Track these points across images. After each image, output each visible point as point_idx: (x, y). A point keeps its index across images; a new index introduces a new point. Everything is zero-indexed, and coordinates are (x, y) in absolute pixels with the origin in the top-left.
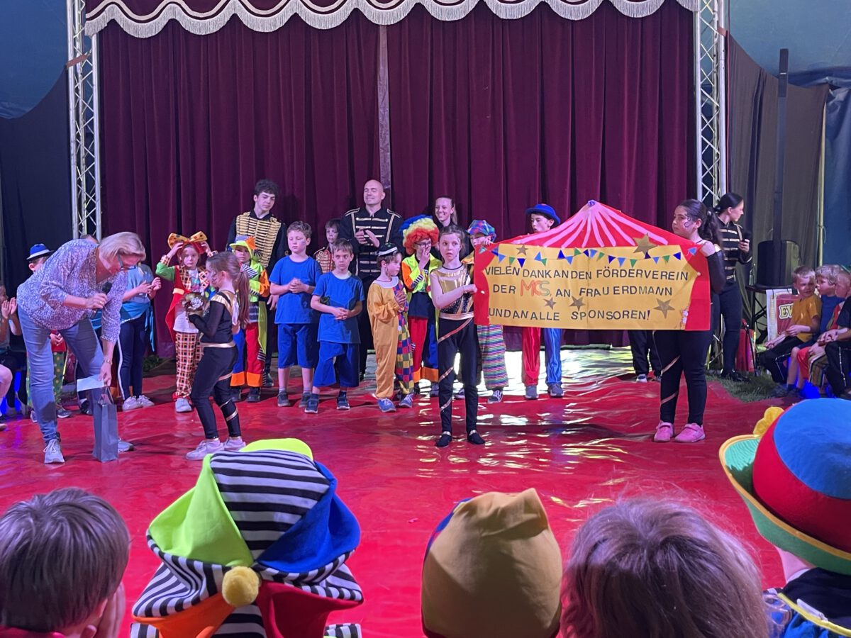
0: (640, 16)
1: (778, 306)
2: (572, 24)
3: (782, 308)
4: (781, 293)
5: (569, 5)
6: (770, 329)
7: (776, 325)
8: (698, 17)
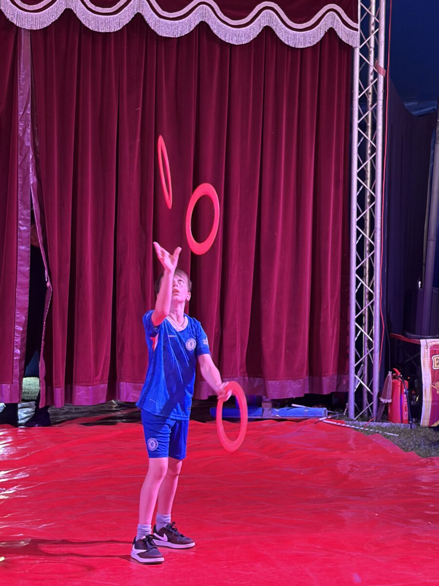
0: (302, 47)
1: (431, 356)
2: (231, 50)
3: (435, 359)
4: (434, 343)
5: (230, 27)
6: (425, 379)
7: (430, 376)
8: (357, 54)
